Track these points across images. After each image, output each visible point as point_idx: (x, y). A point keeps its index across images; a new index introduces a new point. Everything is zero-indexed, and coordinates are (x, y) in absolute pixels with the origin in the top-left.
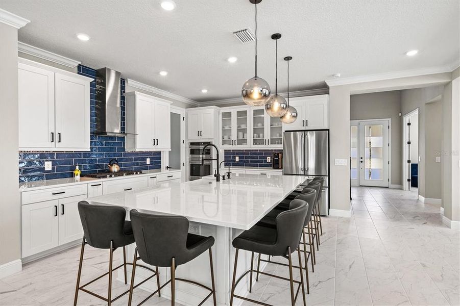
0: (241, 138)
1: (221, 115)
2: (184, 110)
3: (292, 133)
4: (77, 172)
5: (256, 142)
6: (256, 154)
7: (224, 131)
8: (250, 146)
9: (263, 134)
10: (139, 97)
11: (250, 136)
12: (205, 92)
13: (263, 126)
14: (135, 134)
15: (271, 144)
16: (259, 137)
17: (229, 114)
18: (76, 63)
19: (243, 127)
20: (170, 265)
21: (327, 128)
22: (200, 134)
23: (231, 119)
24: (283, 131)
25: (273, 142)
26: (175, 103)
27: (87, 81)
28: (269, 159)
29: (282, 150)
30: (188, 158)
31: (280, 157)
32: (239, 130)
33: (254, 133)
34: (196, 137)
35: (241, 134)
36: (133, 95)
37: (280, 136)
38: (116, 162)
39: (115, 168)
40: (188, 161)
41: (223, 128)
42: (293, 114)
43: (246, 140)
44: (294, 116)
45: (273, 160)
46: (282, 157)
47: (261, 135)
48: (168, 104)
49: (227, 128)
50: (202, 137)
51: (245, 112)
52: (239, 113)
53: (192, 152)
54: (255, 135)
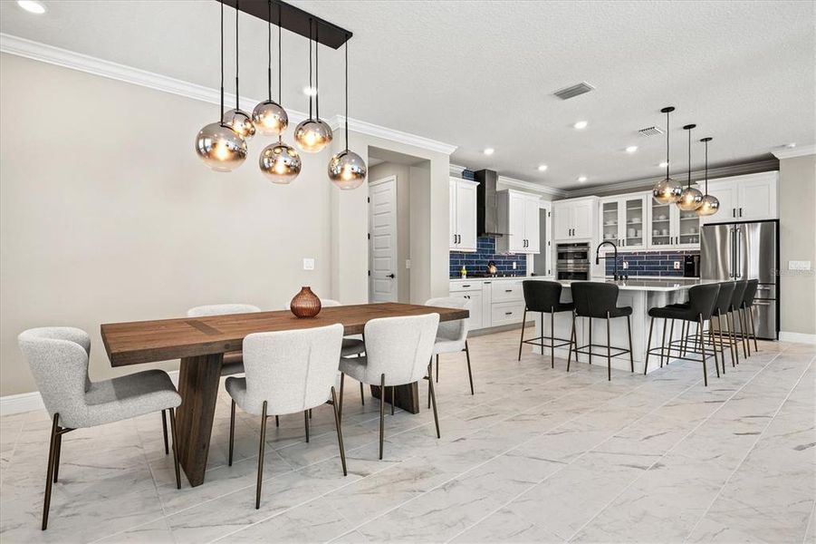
0: (632, 235)
1: (602, 207)
2: (550, 203)
3: (717, 227)
4: (464, 272)
5: (655, 241)
6: (657, 258)
7: (606, 228)
8: (647, 246)
9: (669, 229)
10: (513, 194)
11: (647, 232)
12: (583, 180)
13: (668, 218)
14: (508, 235)
15: (681, 243)
16: (661, 234)
17: (614, 205)
18: (462, 169)
19: (636, 221)
20: (606, 317)
21: (775, 218)
22: (571, 232)
23: (617, 212)
24: (701, 225)
25: (684, 240)
26: (544, 196)
27: (473, 186)
28: (677, 265)
29: (699, 252)
30: (555, 264)
31: (695, 261)
32: (629, 226)
33: (653, 229)
34: (568, 237)
35: (632, 231)
36: (505, 194)
37: (696, 231)
38: (494, 263)
39: (493, 270)
40: (555, 267)
41: (604, 223)
42: (713, 205)
43: (641, 239)
44: (714, 207)
45: (683, 266)
46: (699, 262)
47: (665, 231)
48: (536, 198)
49: (610, 223)
50: (575, 237)
51: (639, 202)
52: (629, 204)
53: (561, 256)
54: (655, 231)
